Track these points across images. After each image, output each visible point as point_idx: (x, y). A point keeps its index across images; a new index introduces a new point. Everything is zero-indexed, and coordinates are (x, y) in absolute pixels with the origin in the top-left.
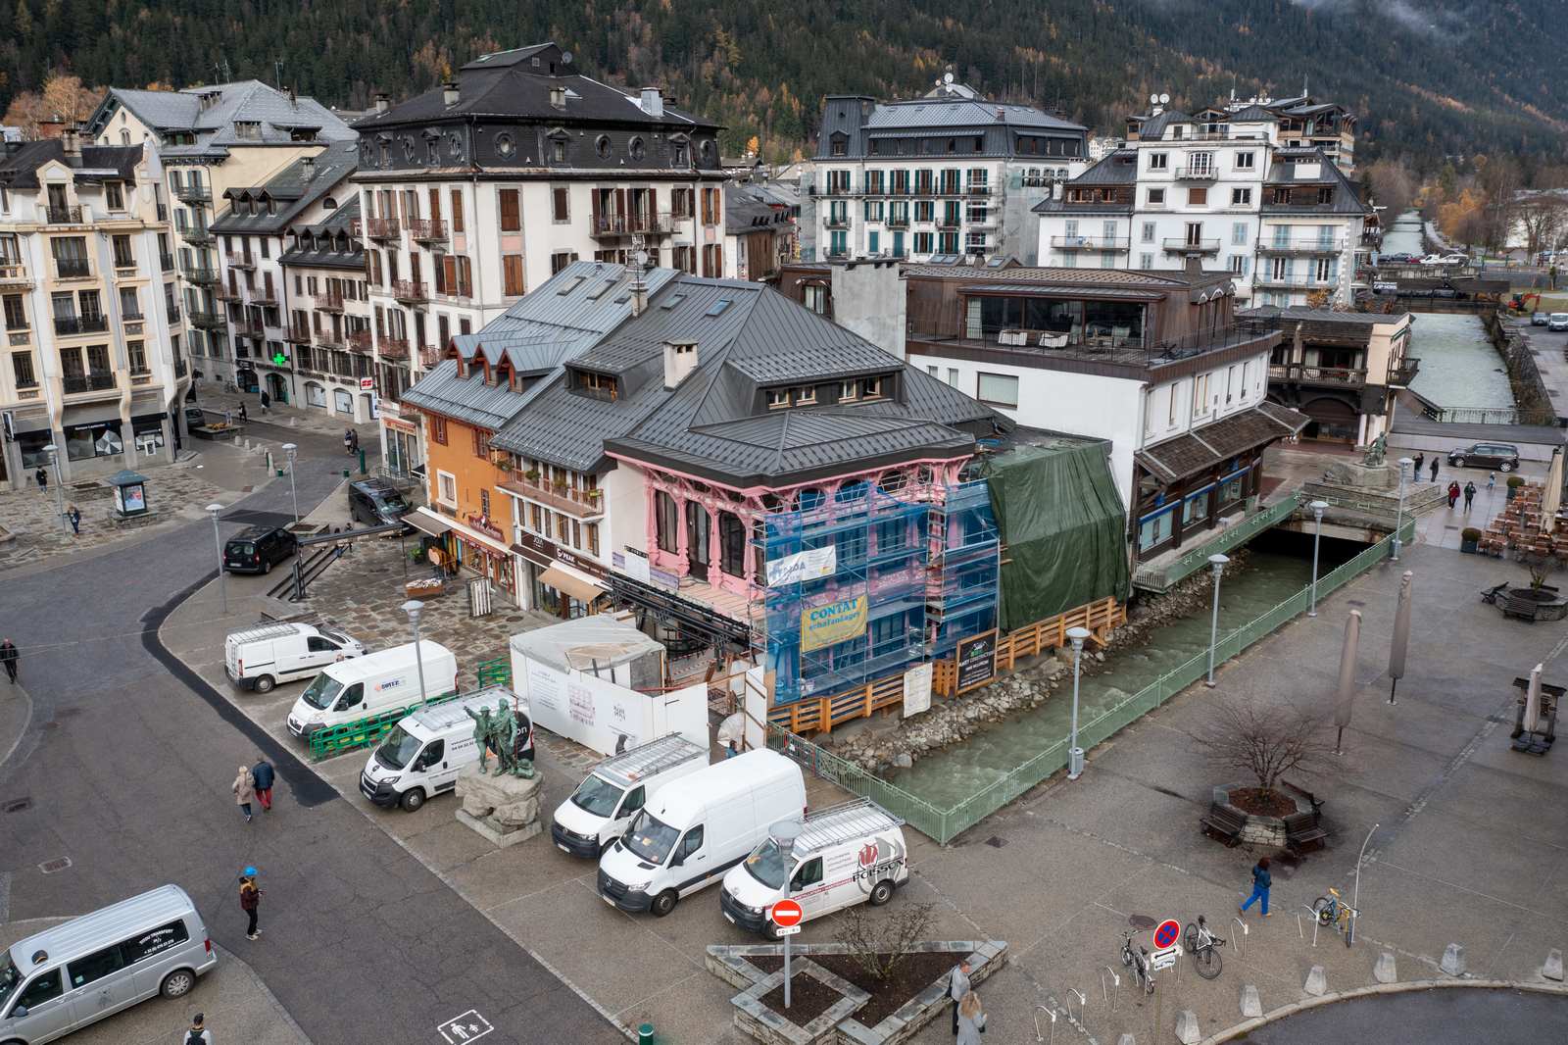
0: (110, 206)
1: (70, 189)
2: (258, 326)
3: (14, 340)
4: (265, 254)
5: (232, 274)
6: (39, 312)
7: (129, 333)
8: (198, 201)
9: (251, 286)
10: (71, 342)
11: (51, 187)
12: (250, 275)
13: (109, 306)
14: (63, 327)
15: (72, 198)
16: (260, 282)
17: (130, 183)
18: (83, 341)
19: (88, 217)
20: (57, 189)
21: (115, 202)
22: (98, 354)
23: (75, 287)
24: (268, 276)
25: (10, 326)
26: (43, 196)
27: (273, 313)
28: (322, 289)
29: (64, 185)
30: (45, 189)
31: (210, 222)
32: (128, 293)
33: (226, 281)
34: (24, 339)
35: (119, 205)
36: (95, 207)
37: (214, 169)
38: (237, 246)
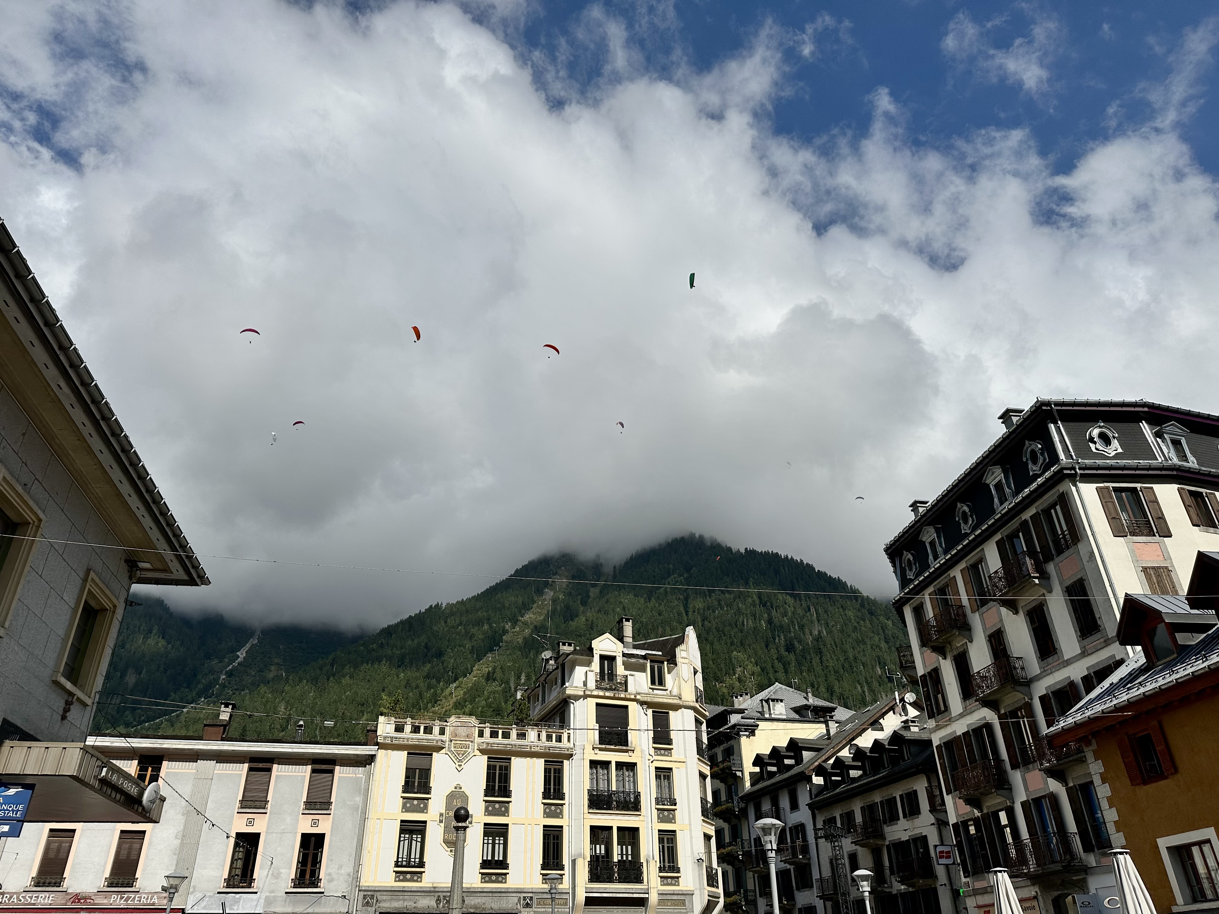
0: (653, 682)
1: (619, 660)
3: (549, 811)
4: (795, 806)
6: (577, 782)
7: (661, 820)
8: (731, 773)
10: (602, 819)
11: (603, 658)
13: (646, 784)
14: (598, 801)
15: (620, 670)
17: (672, 661)
18: (615, 820)
19: (631, 688)
20: (608, 662)
21: (658, 680)
22: (630, 839)
23: (613, 756)
25: (545, 795)
26: (596, 666)
27: (803, 874)
28: (859, 818)
29: (614, 659)
30: (596, 659)
32: (664, 774)
34: (558, 811)
35: (661, 682)
36: (639, 682)
37: (745, 739)
38: (765, 807)
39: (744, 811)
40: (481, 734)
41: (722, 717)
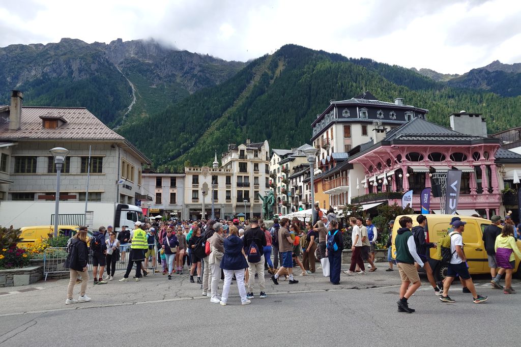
0: (255, 156)
1: (245, 151)
2: (297, 202)
3: (227, 187)
4: (300, 181)
5: (293, 189)
6: (234, 181)
7: (255, 189)
8: (287, 171)
10: (240, 189)
13: (251, 181)
14: (239, 185)
15: (246, 153)
17: (260, 150)
18: (243, 189)
19: (248, 158)
20: (242, 151)
21: (256, 156)
22: (247, 193)
23: (243, 175)
24: (300, 187)
25: (227, 184)
26: (239, 153)
27: (301, 198)
29: (244, 150)
30: (239, 151)
31: (289, 176)
32: (256, 178)
34: (230, 187)
35: (257, 156)
36: (251, 156)
37: (291, 163)
38: (294, 180)
39: (290, 181)
40: (210, 170)
41: (286, 155)
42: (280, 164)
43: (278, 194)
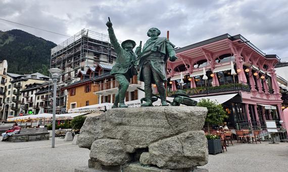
2: (27, 108)
4: (32, 94)
5: (23, 99)
8: (19, 87)
9: (27, 100)
12: (27, 98)
16: (30, 99)
24: (32, 98)
27: (31, 105)
28: (45, 97)
31: (21, 90)
33: (22, 100)
37: (24, 82)
38: (26, 93)
39: (21, 94)
41: (19, 77)
42: (12, 82)
43: (6, 102)
